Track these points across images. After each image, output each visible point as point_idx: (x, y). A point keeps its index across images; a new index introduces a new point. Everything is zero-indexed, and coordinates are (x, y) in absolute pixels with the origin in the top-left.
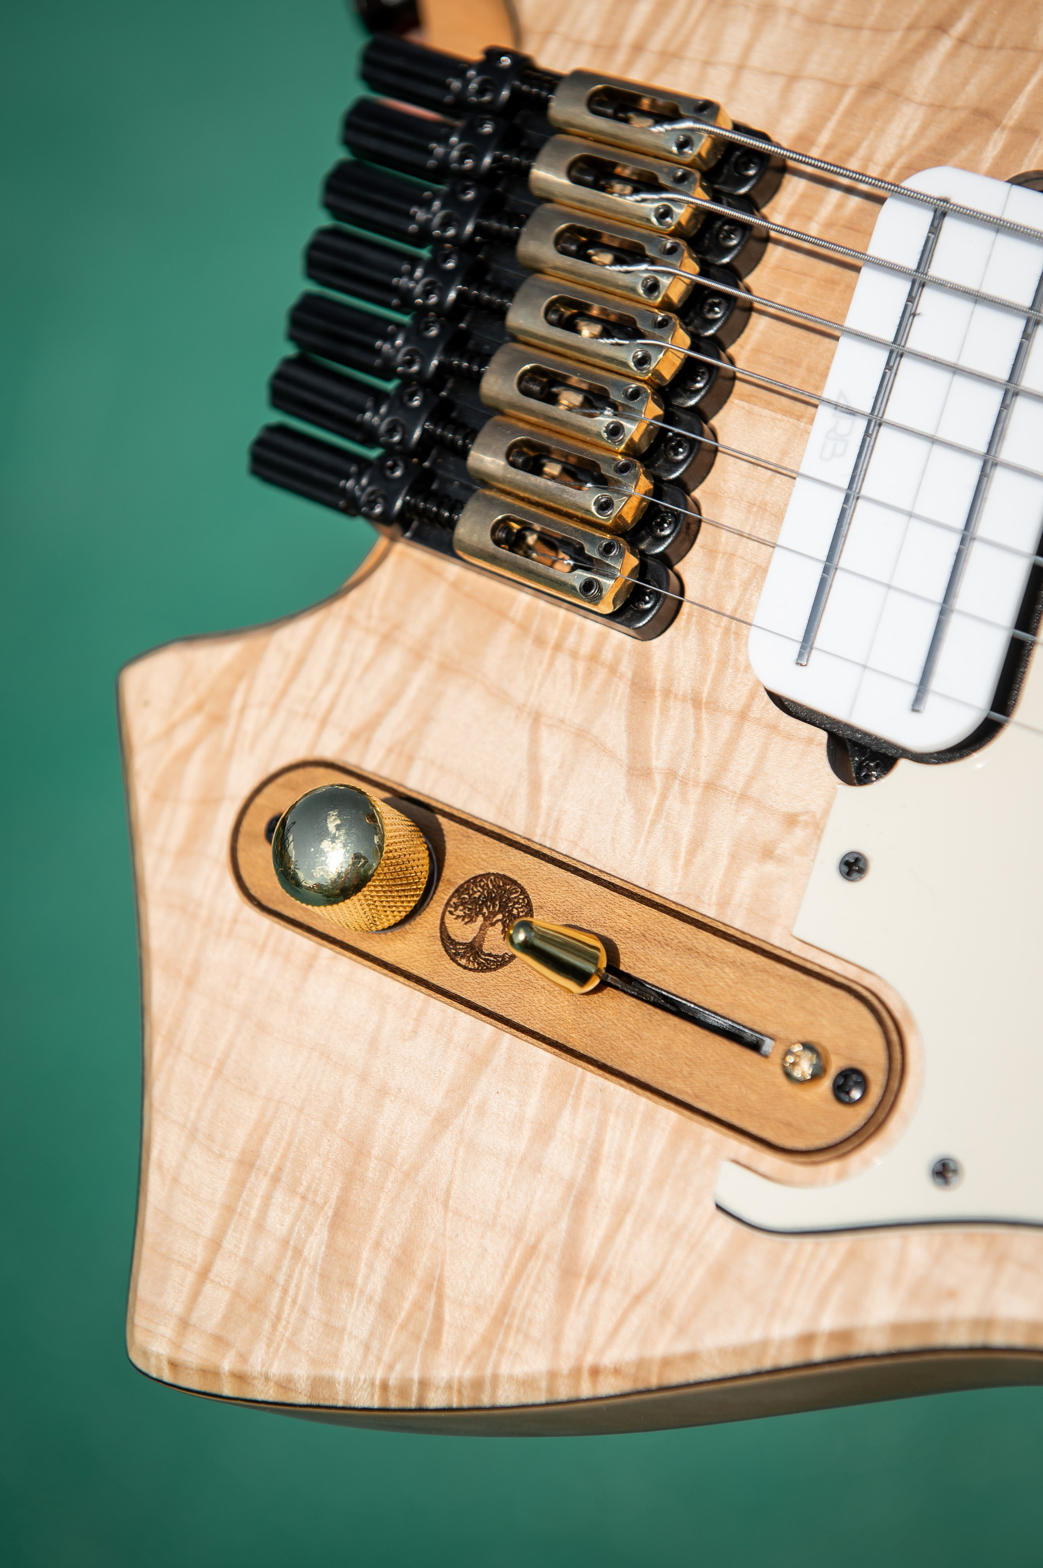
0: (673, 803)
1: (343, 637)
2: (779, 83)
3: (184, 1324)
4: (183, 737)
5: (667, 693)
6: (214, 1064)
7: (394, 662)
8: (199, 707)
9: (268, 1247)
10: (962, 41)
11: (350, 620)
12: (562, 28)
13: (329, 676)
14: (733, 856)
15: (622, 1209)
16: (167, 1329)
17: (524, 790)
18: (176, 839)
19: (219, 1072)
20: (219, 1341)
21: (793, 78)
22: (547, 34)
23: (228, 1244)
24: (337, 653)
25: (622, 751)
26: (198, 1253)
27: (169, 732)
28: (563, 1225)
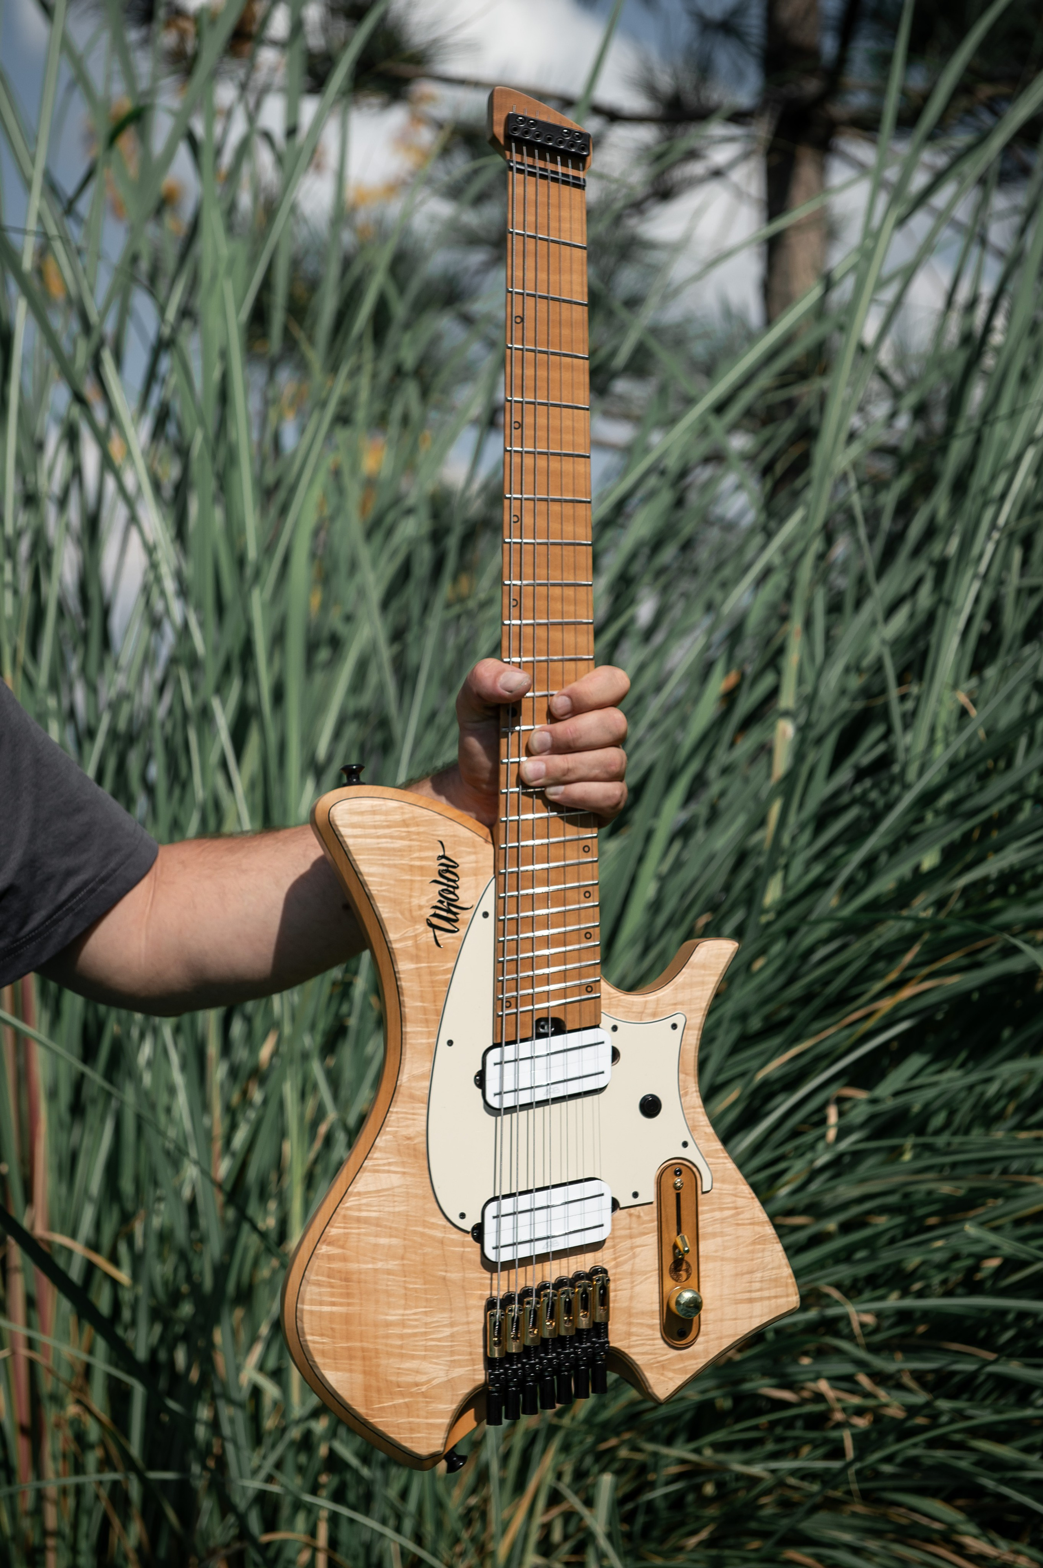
0: (638, 1244)
1: (633, 1346)
2: (469, 1311)
3: (787, 1296)
4: (671, 1375)
5: (615, 1259)
6: (734, 1322)
7: (634, 1329)
8: (662, 1374)
9: (765, 1285)
10: (446, 1271)
11: (629, 1347)
12: (471, 1377)
13: (643, 1344)
14: (643, 1224)
15: (721, 1209)
16: (790, 1299)
17: (648, 1281)
18: (694, 1362)
19: (735, 1319)
20: (787, 1285)
21: (467, 1308)
22: (474, 1380)
23: (767, 1295)
24: (637, 1346)
25: (631, 1262)
26: (773, 1301)
27: (671, 1379)
28: (729, 1220)
